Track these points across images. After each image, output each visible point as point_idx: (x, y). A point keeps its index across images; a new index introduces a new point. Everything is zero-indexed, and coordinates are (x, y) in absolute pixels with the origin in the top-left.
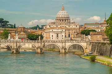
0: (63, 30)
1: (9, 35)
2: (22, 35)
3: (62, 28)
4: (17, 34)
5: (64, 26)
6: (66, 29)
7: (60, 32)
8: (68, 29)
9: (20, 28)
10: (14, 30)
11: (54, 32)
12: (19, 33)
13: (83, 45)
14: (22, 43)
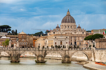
0: (67, 37)
1: (10, 42)
2: (23, 42)
3: (68, 34)
4: (18, 42)
5: (69, 32)
6: (72, 36)
7: (64, 40)
8: (74, 36)
9: (21, 34)
10: (15, 37)
11: (57, 39)
12: (20, 40)
13: (88, 53)
14: (22, 51)
